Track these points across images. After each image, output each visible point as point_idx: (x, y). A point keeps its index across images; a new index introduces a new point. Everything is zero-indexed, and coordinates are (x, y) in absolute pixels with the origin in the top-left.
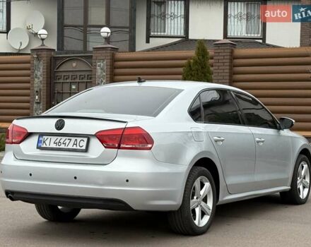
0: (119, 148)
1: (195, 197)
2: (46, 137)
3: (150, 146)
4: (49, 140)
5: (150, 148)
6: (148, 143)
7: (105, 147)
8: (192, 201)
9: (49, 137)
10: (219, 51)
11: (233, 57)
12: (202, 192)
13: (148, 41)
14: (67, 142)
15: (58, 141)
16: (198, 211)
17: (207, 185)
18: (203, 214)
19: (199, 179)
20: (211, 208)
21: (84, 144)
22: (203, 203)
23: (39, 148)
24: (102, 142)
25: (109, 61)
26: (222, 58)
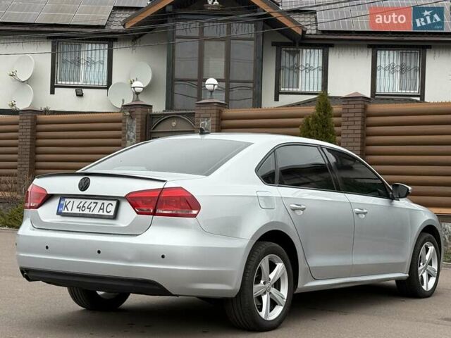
0: (154, 214)
1: (262, 282)
2: (67, 200)
3: (194, 212)
4: (71, 204)
5: (195, 216)
6: (192, 209)
7: (138, 213)
8: (255, 287)
9: (72, 200)
10: (348, 107)
11: (366, 115)
12: (272, 276)
13: (277, 99)
14: (93, 205)
15: (81, 205)
16: (265, 299)
17: (280, 266)
18: (273, 304)
19: (266, 258)
20: (286, 297)
21: (112, 209)
22: (273, 290)
23: (59, 213)
24: (134, 206)
25: (215, 119)
26: (352, 115)
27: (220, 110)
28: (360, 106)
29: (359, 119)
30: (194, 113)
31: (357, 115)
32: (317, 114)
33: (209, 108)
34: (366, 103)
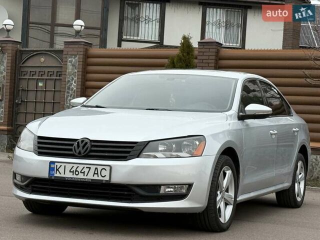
11: (219, 58)
13: (119, 45)
25: (82, 56)
26: (207, 57)
27: (86, 49)
28: (214, 50)
29: (213, 61)
30: (62, 51)
31: (211, 58)
32: (181, 55)
33: (77, 46)
34: (219, 48)
